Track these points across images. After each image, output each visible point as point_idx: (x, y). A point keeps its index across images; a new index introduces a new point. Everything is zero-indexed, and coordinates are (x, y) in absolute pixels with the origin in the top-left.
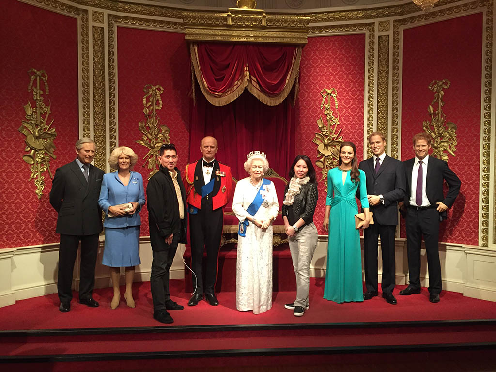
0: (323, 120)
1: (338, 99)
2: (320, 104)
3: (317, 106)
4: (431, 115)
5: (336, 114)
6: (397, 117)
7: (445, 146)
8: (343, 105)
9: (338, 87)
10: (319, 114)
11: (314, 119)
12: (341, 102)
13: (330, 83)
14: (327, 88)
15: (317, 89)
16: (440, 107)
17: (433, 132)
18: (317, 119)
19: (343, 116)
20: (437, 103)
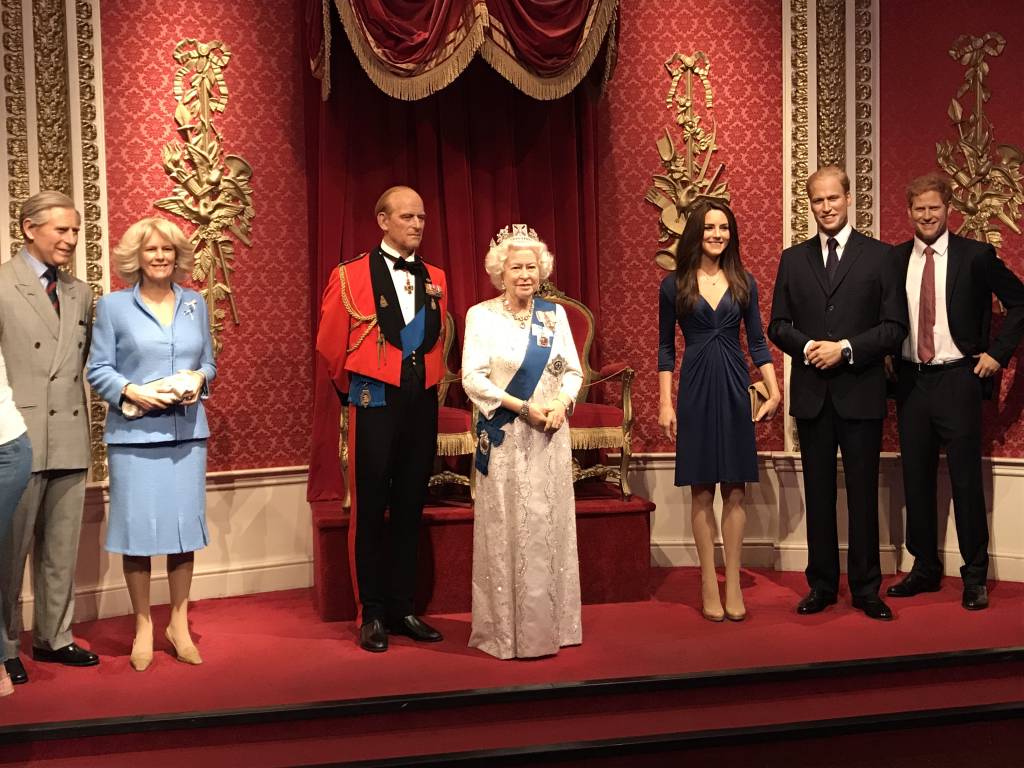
0: (675, 138)
1: (714, 83)
2: (664, 95)
3: (657, 102)
4: (956, 125)
5: (708, 123)
6: (870, 131)
7: (993, 207)
8: (726, 99)
9: (712, 49)
10: (662, 124)
11: (651, 139)
12: (720, 89)
13: (690, 38)
14: (682, 52)
15: (656, 55)
16: (979, 105)
17: (962, 170)
18: (657, 136)
19: (725, 128)
20: (972, 92)
